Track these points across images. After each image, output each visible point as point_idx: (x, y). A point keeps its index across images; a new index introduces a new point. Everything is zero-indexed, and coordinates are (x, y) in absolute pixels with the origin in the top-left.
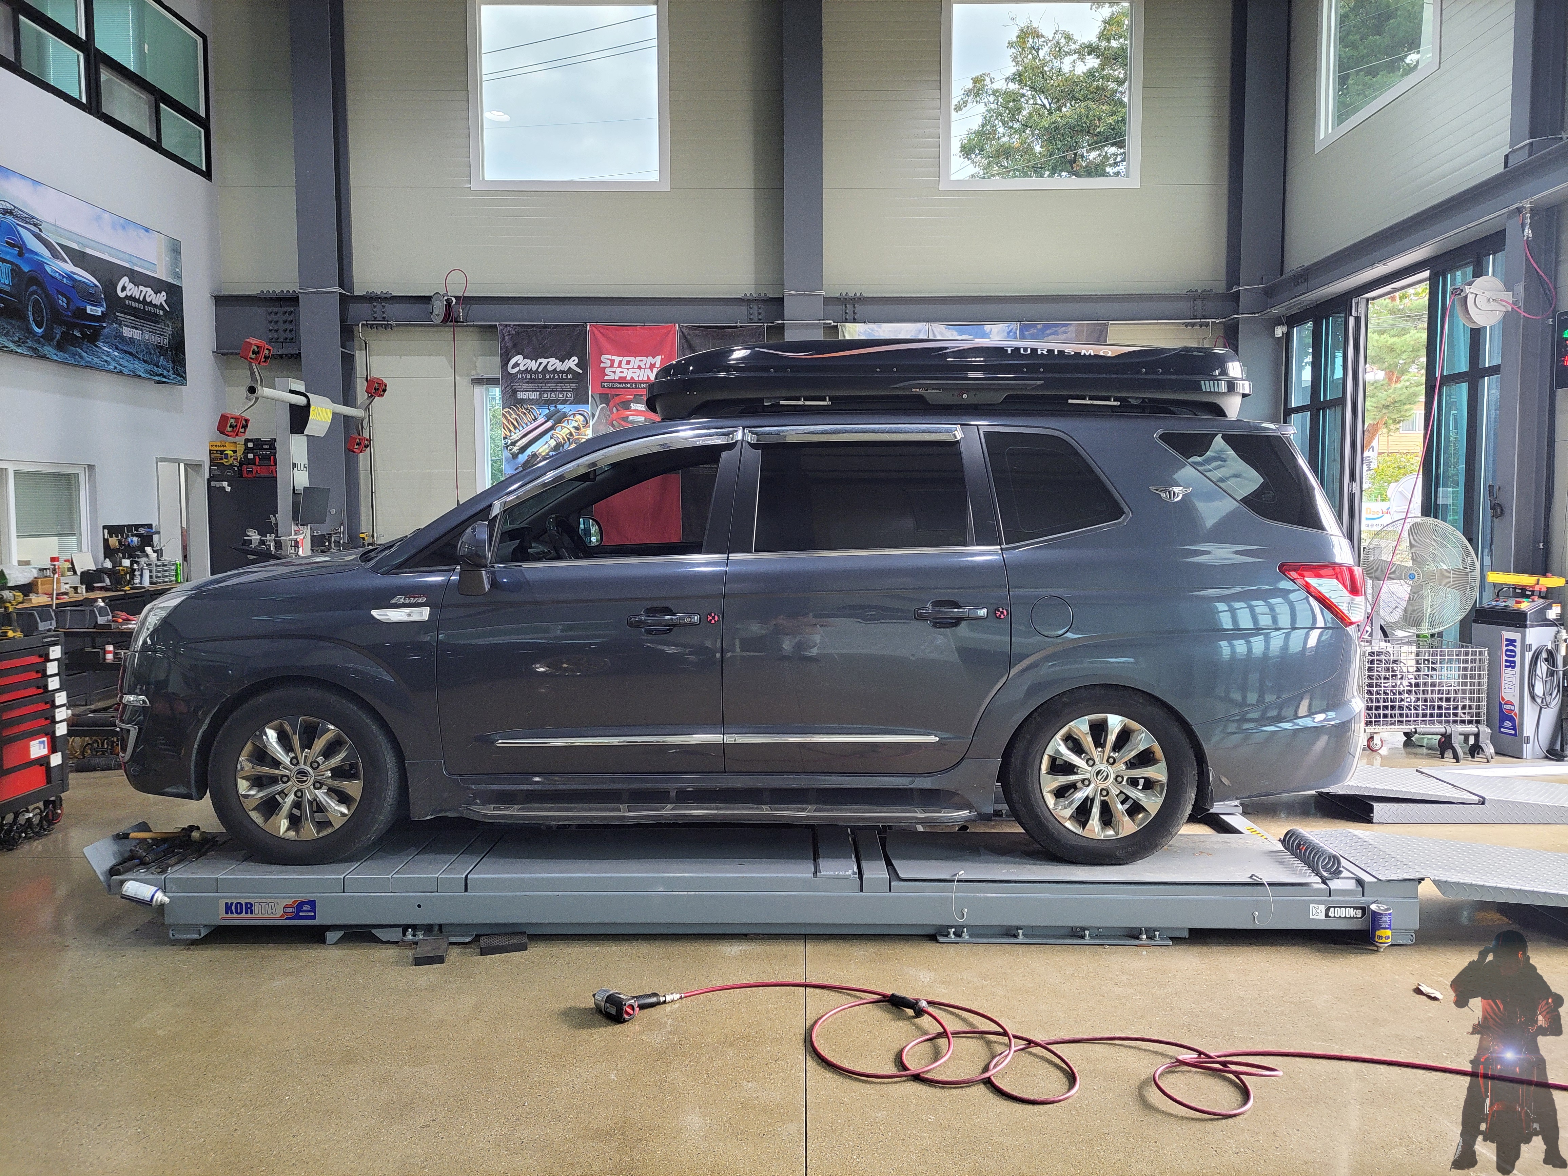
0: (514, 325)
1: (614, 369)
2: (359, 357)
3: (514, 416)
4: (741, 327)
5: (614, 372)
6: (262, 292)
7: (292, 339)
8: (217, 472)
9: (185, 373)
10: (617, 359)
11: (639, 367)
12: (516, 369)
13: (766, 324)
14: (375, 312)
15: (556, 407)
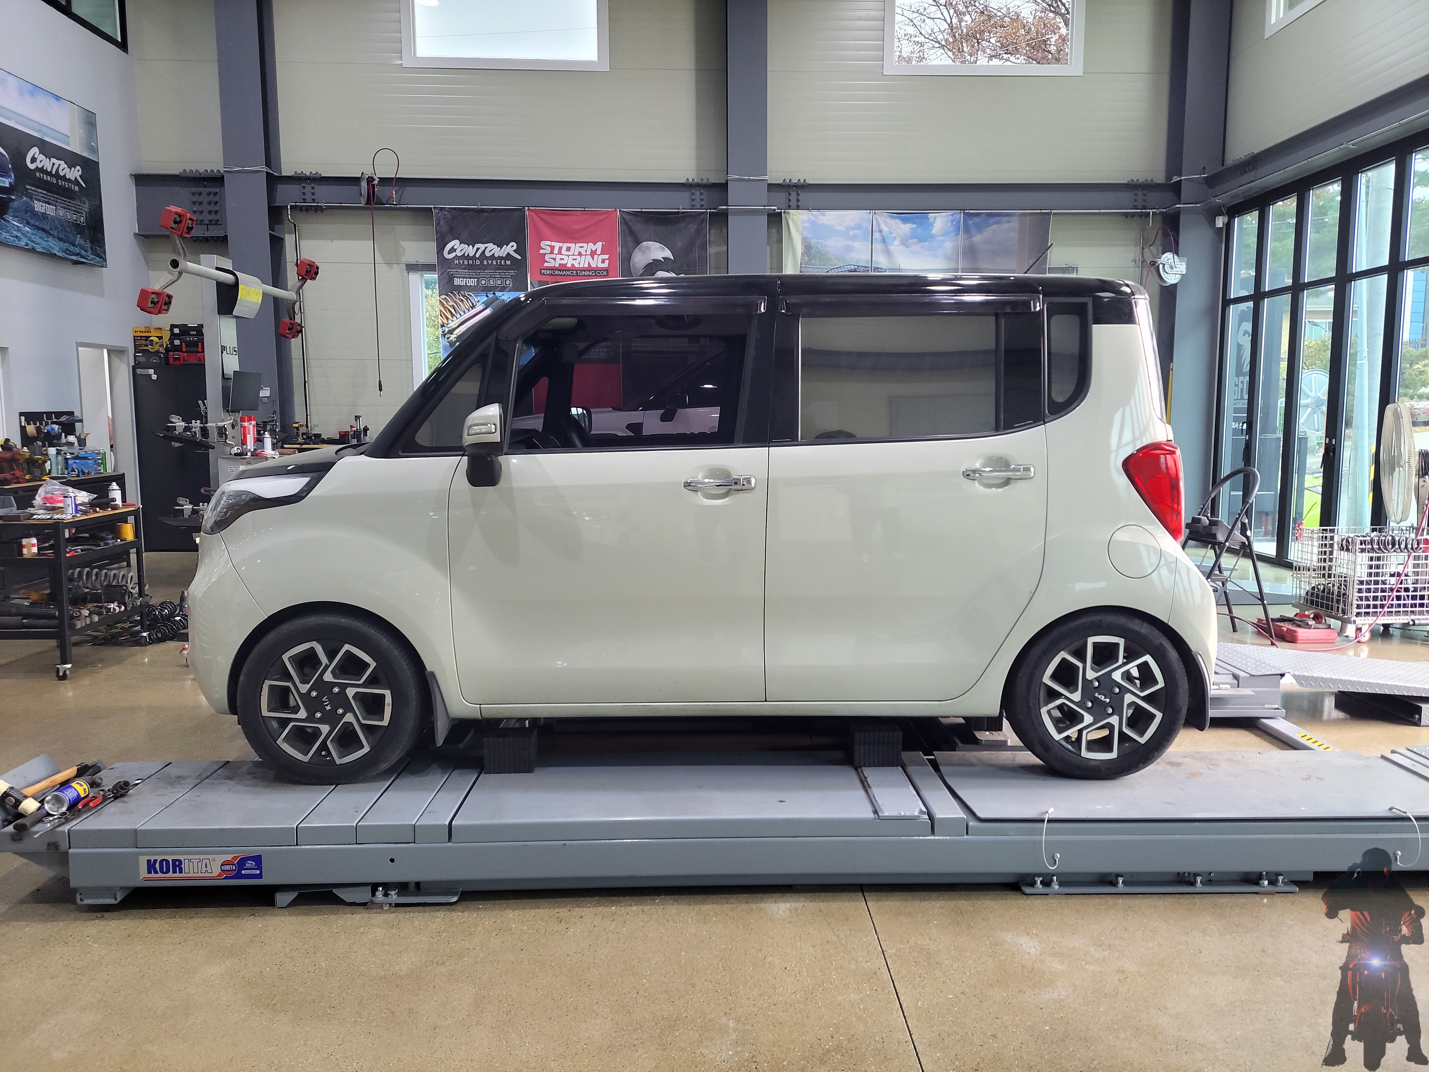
0: (450, 208)
1: (554, 256)
2: (289, 240)
3: (451, 303)
4: (683, 213)
5: (555, 259)
6: (185, 171)
7: (218, 220)
8: (142, 360)
9: (105, 255)
10: (557, 245)
11: (580, 254)
12: (453, 255)
13: (708, 211)
14: (304, 194)
15: (494, 294)
